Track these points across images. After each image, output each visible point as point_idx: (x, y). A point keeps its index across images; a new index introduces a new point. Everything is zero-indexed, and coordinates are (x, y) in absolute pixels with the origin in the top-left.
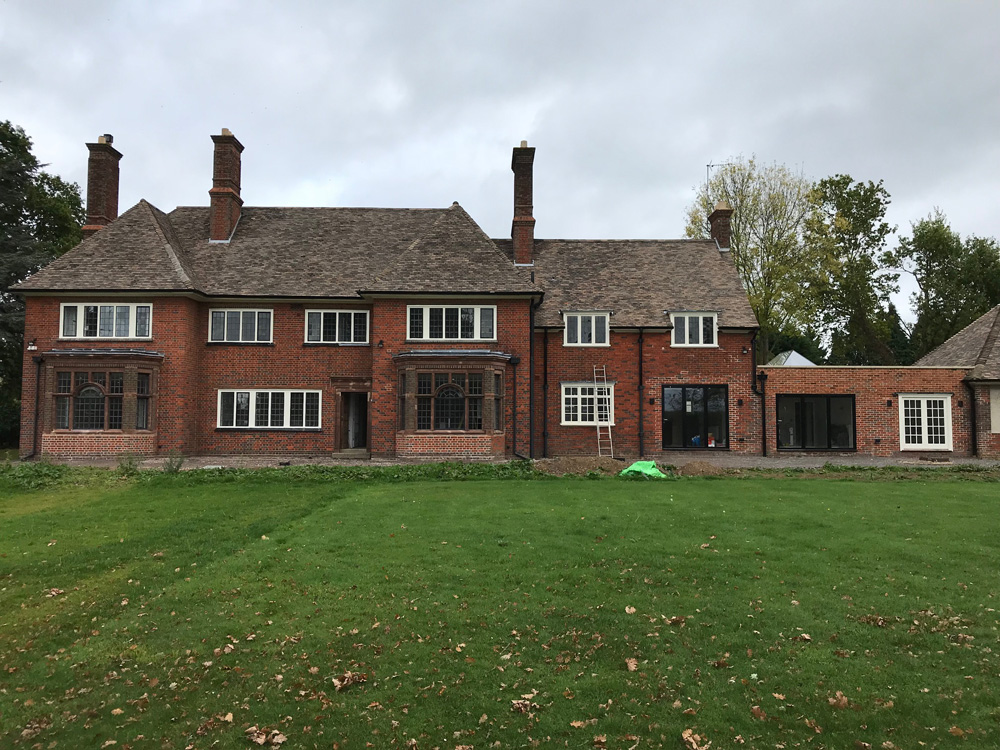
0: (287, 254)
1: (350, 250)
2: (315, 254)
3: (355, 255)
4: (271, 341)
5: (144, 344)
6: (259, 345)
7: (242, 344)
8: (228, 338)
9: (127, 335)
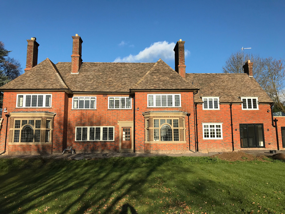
0: (100, 78)
1: (122, 76)
2: (110, 77)
3: (124, 78)
4: (96, 108)
5: (49, 109)
6: (91, 110)
7: (85, 110)
8: (80, 108)
9: (42, 106)
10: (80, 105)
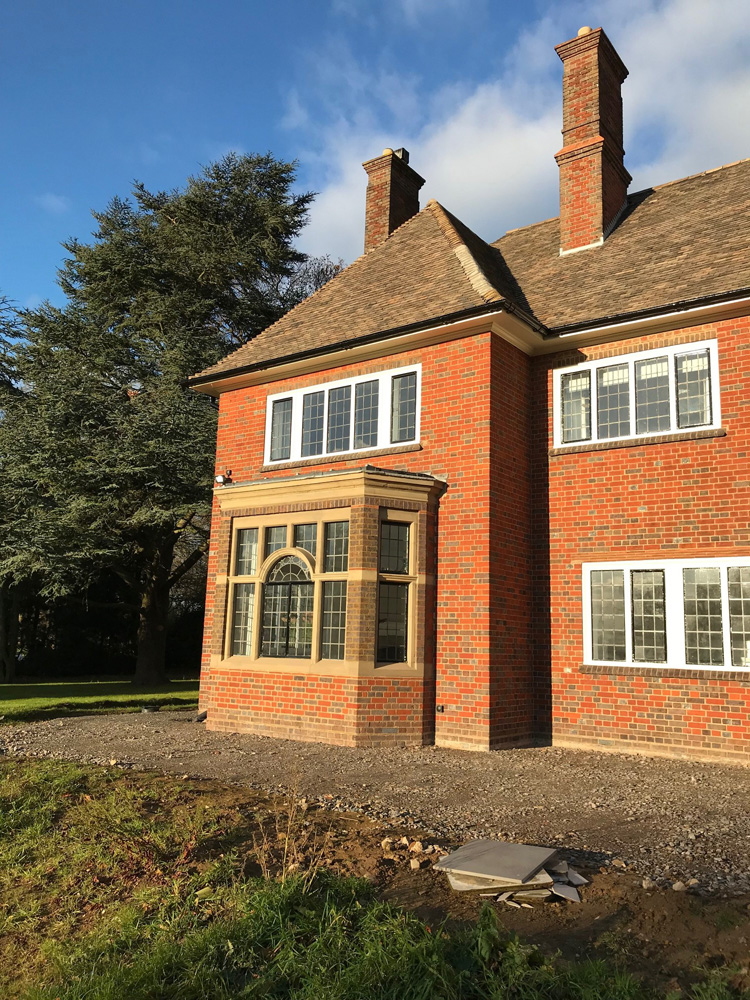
4: (717, 425)
5: (406, 457)
6: (683, 439)
7: (636, 444)
8: (602, 433)
9: (374, 443)
10: (601, 417)
